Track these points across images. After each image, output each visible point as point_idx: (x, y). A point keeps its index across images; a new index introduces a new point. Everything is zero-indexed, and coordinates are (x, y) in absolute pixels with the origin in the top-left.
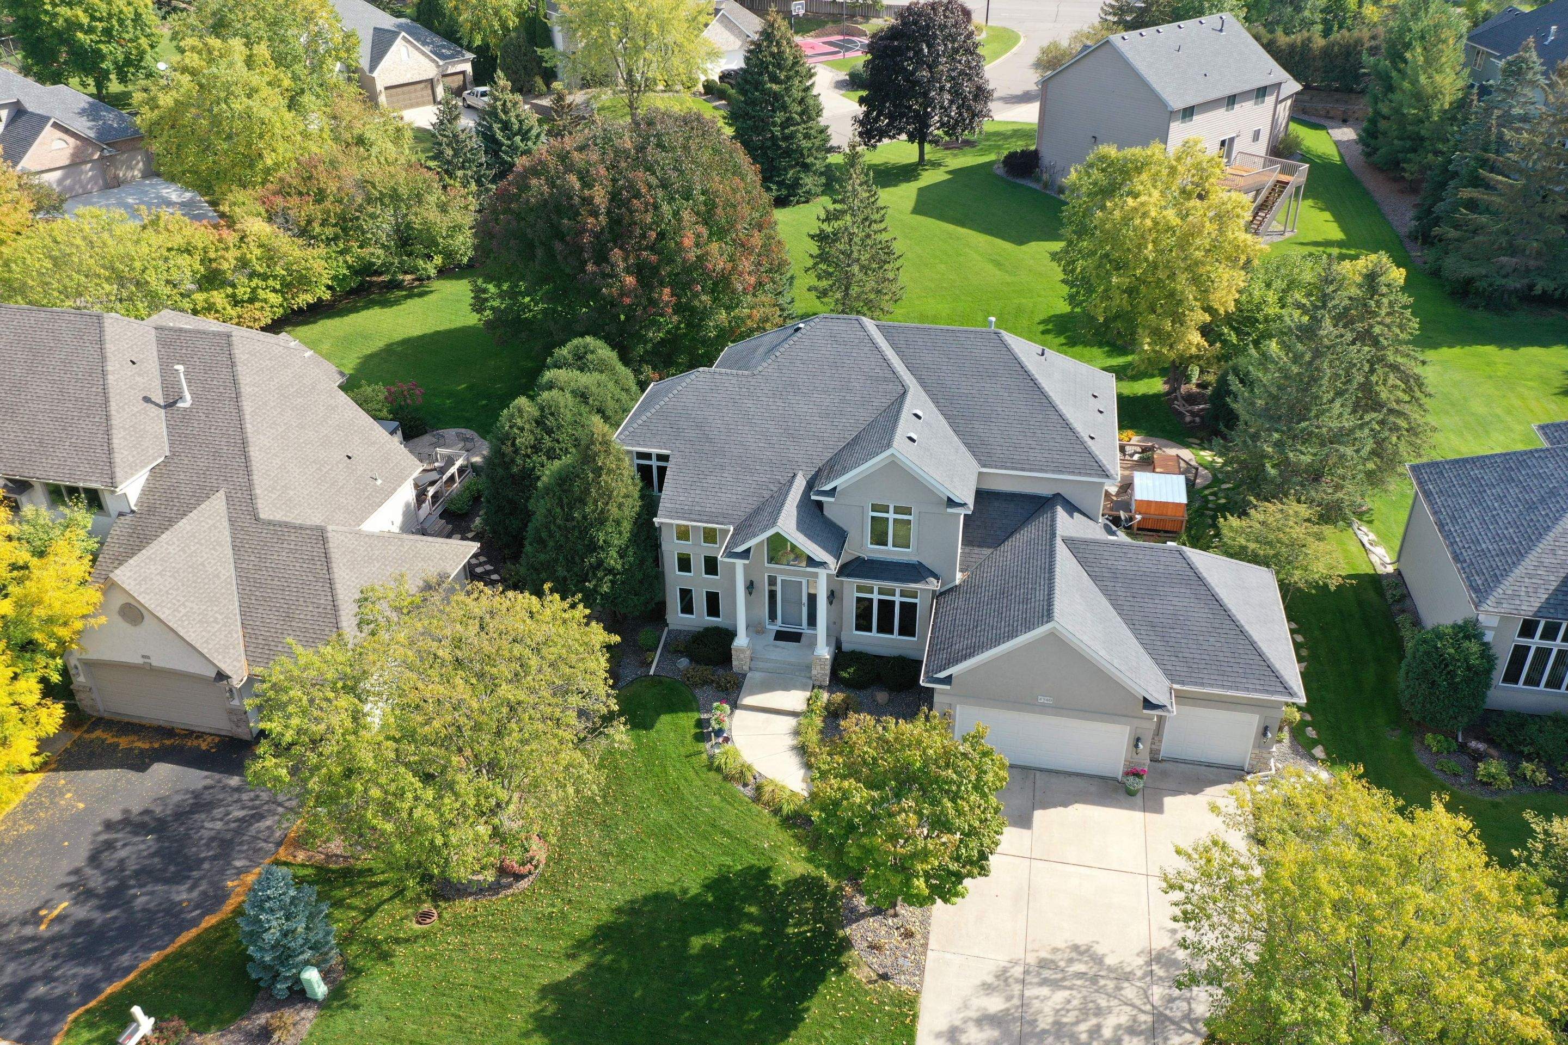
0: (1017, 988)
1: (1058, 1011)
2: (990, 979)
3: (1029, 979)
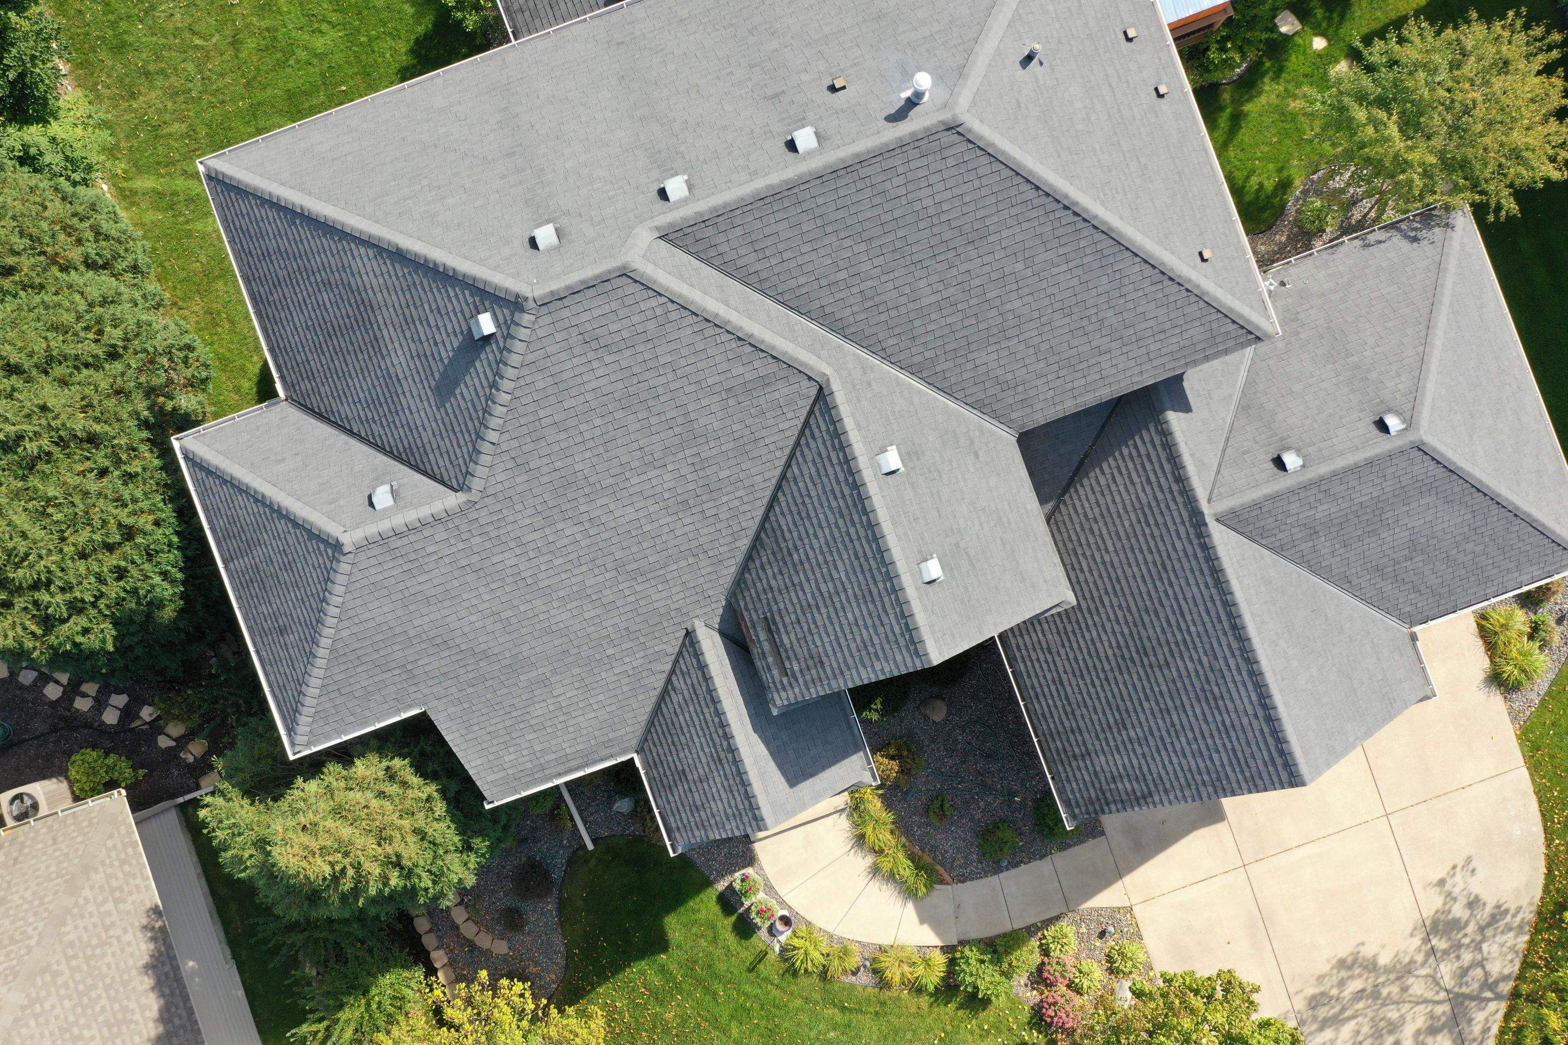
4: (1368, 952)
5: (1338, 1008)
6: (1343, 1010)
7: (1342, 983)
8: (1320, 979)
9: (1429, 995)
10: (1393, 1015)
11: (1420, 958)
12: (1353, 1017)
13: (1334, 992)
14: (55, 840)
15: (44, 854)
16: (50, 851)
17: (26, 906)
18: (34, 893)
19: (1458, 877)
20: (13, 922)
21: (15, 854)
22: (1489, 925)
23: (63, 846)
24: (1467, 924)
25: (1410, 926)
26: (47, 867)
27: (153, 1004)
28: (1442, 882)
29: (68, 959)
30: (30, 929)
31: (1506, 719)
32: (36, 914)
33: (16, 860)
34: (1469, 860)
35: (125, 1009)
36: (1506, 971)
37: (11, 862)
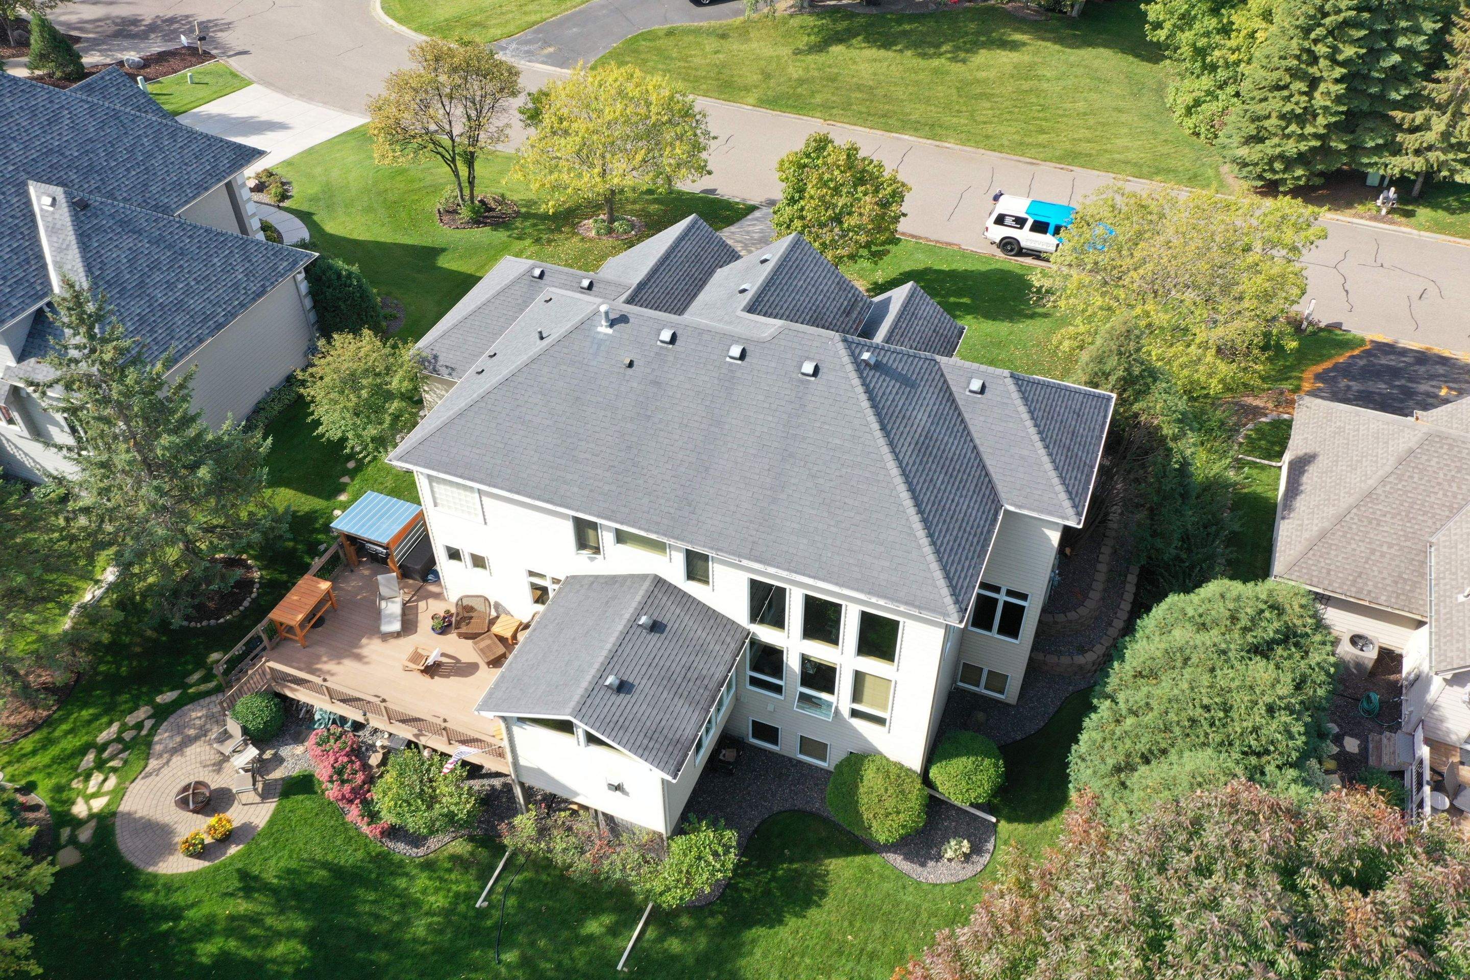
14: (1328, 573)
15: (1337, 567)
16: (1332, 567)
17: (1357, 538)
18: (1350, 543)
20: (1368, 532)
21: (1359, 580)
23: (1323, 564)
26: (1337, 556)
27: (1305, 479)
29: (1339, 500)
30: (1356, 521)
32: (1350, 528)
33: (1360, 576)
35: (1321, 478)
37: (1364, 576)
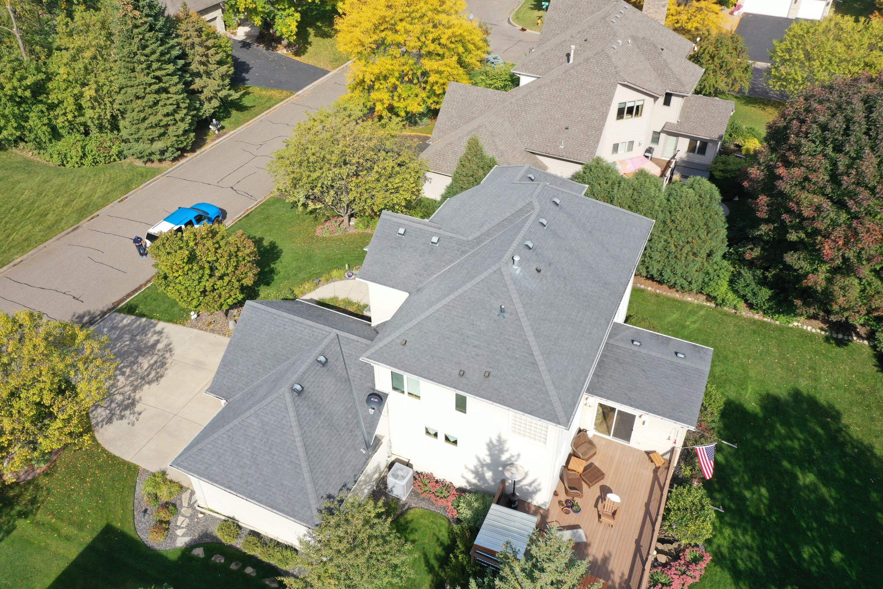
0: (160, 354)
1: (141, 364)
2: (171, 346)
3: (161, 358)
4: (154, 385)
5: (154, 368)
6: (152, 369)
7: (158, 373)
8: (166, 369)
9: (121, 390)
10: (131, 379)
11: (132, 395)
12: (146, 370)
13: (159, 370)
19: (134, 419)
22: (111, 417)
24: (121, 412)
25: (142, 398)
28: (140, 414)
31: (148, 468)
34: (133, 425)
36: (94, 412)
